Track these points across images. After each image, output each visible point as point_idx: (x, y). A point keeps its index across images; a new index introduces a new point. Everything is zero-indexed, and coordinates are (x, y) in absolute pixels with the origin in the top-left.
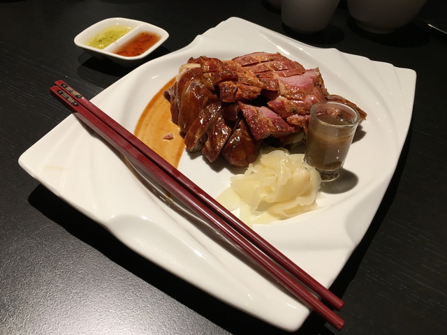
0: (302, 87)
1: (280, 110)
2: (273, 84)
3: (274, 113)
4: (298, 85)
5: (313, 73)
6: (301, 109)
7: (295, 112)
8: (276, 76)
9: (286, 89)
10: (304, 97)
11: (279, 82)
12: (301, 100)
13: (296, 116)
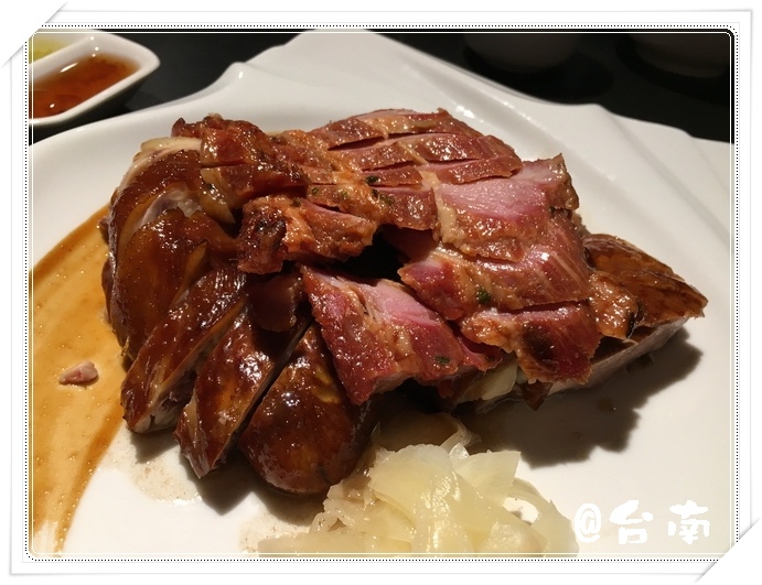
0: (510, 219)
1: (438, 295)
2: (416, 208)
3: (418, 308)
4: (501, 211)
5: (545, 172)
6: (509, 294)
7: (487, 302)
8: (430, 179)
9: (461, 222)
10: (518, 253)
11: (439, 200)
12: (506, 262)
13: (493, 314)
